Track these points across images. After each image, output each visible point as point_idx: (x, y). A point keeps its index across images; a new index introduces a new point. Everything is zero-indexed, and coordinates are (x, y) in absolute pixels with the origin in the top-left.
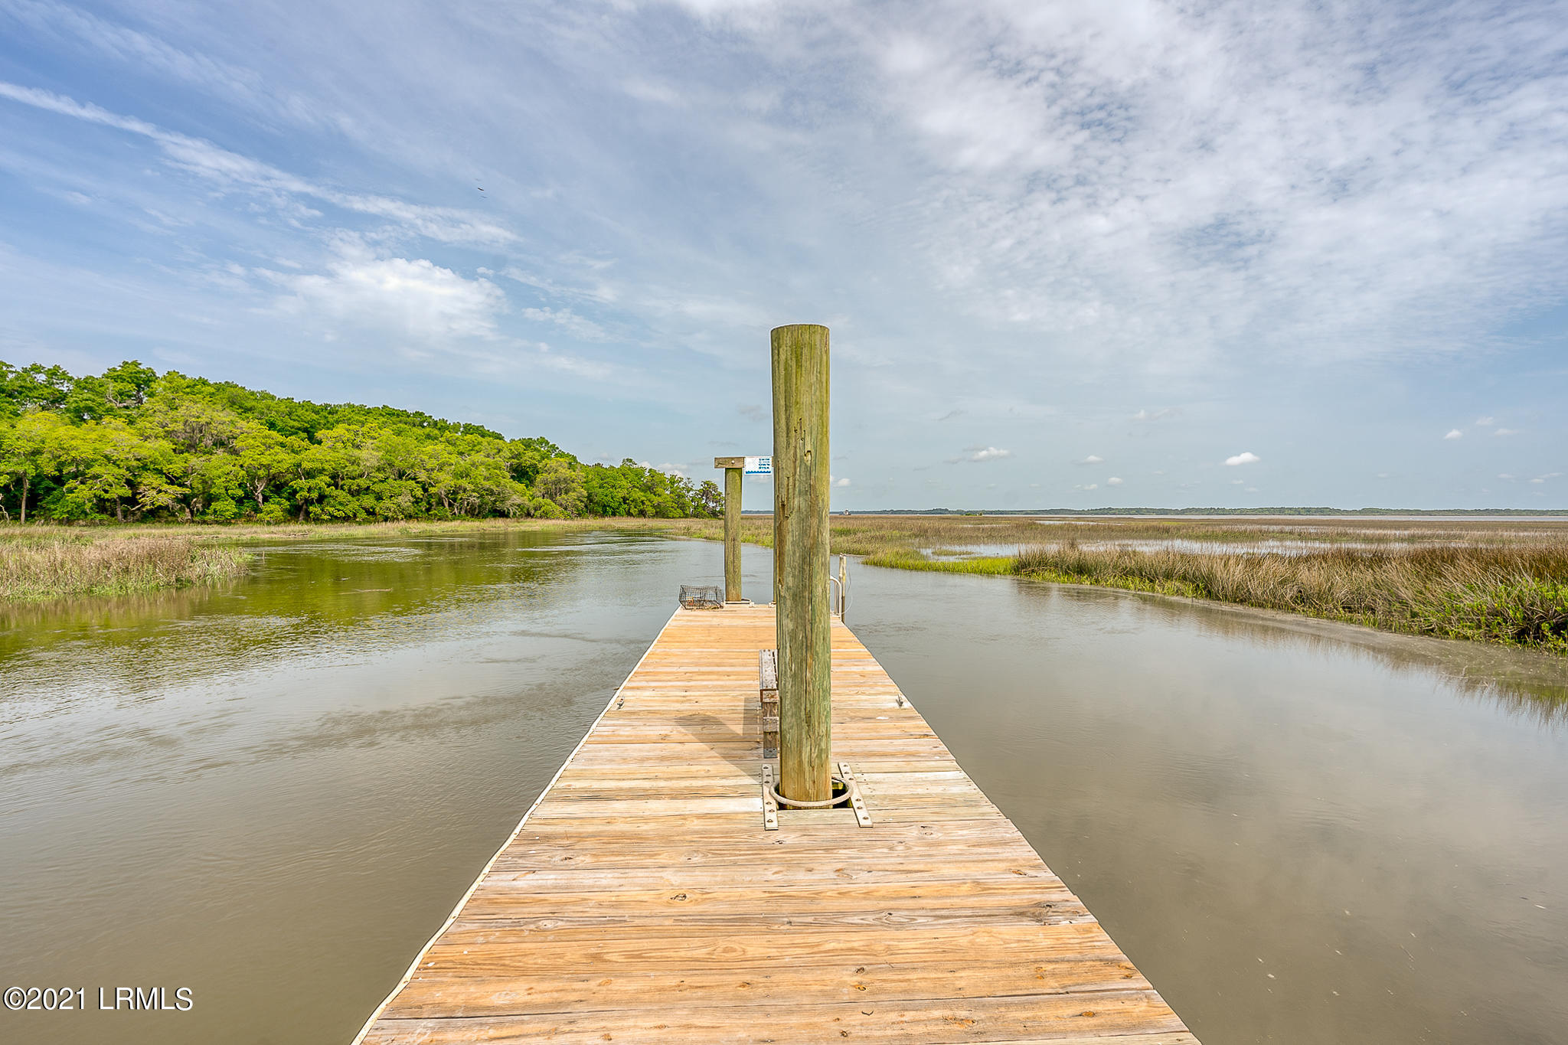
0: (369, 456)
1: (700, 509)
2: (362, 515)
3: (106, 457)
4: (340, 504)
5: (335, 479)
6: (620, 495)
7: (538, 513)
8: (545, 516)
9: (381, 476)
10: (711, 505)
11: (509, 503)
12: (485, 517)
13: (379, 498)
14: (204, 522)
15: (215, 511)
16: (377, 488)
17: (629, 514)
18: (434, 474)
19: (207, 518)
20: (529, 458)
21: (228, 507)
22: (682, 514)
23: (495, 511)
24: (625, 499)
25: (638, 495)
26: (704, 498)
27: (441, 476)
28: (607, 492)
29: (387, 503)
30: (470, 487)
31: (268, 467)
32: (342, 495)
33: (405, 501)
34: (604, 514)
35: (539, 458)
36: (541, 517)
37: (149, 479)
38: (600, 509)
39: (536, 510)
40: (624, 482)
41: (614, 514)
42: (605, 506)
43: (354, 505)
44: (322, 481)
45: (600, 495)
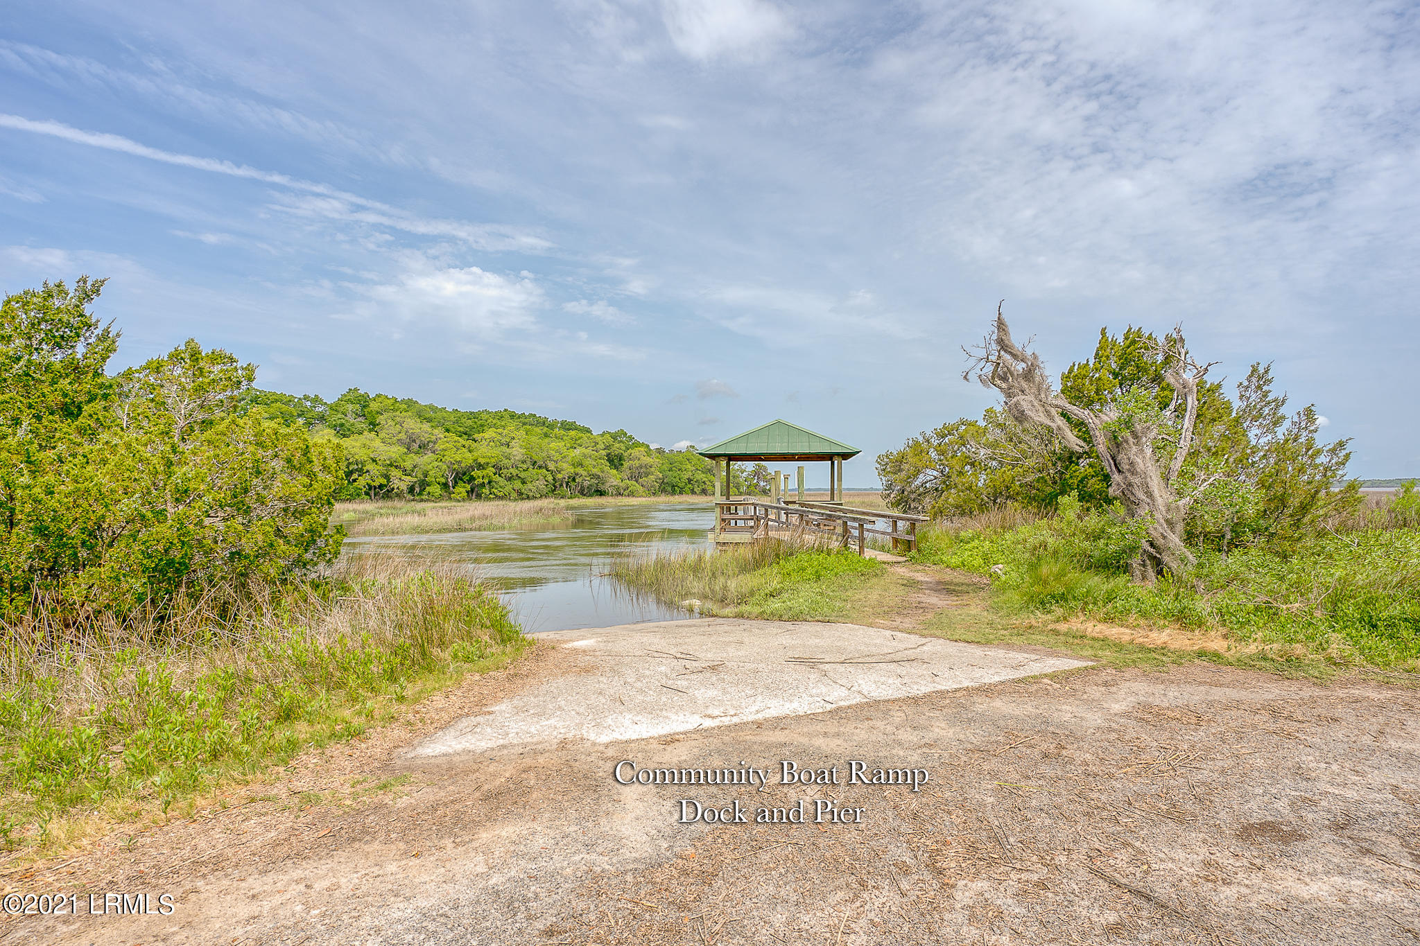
0: (517, 452)
1: (753, 488)
2: (514, 495)
3: (372, 459)
4: (501, 487)
5: (498, 469)
6: (686, 477)
7: (626, 493)
8: (631, 494)
9: (525, 466)
10: (762, 484)
11: (608, 484)
12: (591, 496)
13: (524, 483)
14: (422, 500)
15: (429, 493)
16: (522, 475)
17: (693, 492)
18: (560, 463)
19: (424, 497)
20: (617, 448)
21: (436, 490)
22: (737, 493)
23: (598, 491)
24: (690, 480)
25: (700, 476)
26: (756, 478)
27: (565, 465)
28: (676, 474)
29: (530, 486)
30: (584, 473)
31: (460, 462)
32: (502, 481)
33: (541, 484)
34: (673, 493)
35: (624, 448)
36: (629, 496)
37: (395, 473)
38: (670, 489)
39: (625, 490)
40: (689, 466)
41: (681, 493)
42: (674, 486)
43: (509, 487)
44: (490, 471)
45: (672, 477)
